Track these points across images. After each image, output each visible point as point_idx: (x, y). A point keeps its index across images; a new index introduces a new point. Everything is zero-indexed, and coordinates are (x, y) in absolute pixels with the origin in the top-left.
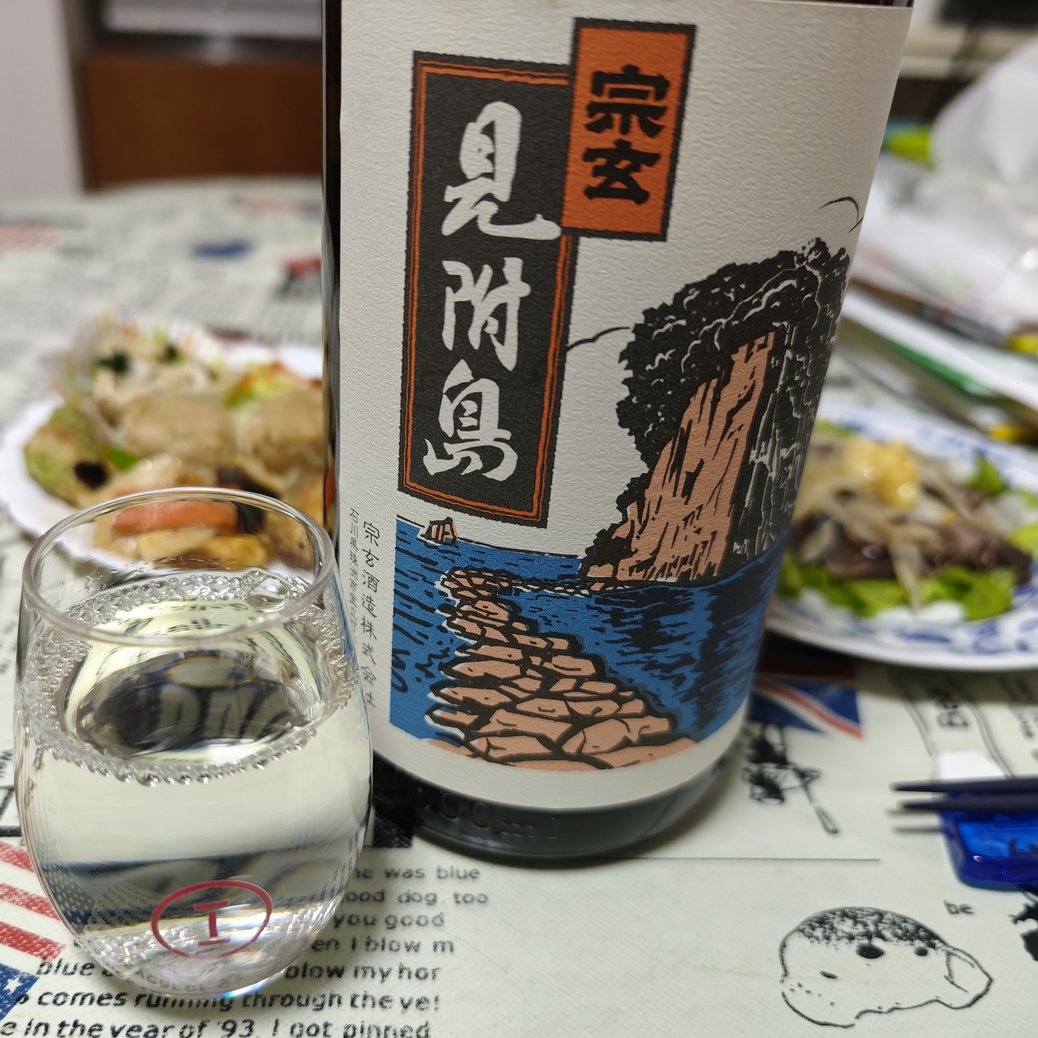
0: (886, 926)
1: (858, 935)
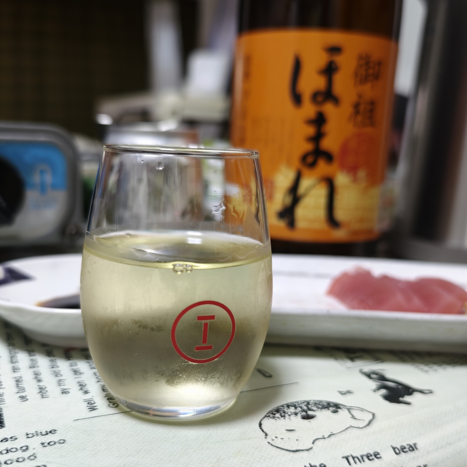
0: (312, 405)
1: (299, 412)
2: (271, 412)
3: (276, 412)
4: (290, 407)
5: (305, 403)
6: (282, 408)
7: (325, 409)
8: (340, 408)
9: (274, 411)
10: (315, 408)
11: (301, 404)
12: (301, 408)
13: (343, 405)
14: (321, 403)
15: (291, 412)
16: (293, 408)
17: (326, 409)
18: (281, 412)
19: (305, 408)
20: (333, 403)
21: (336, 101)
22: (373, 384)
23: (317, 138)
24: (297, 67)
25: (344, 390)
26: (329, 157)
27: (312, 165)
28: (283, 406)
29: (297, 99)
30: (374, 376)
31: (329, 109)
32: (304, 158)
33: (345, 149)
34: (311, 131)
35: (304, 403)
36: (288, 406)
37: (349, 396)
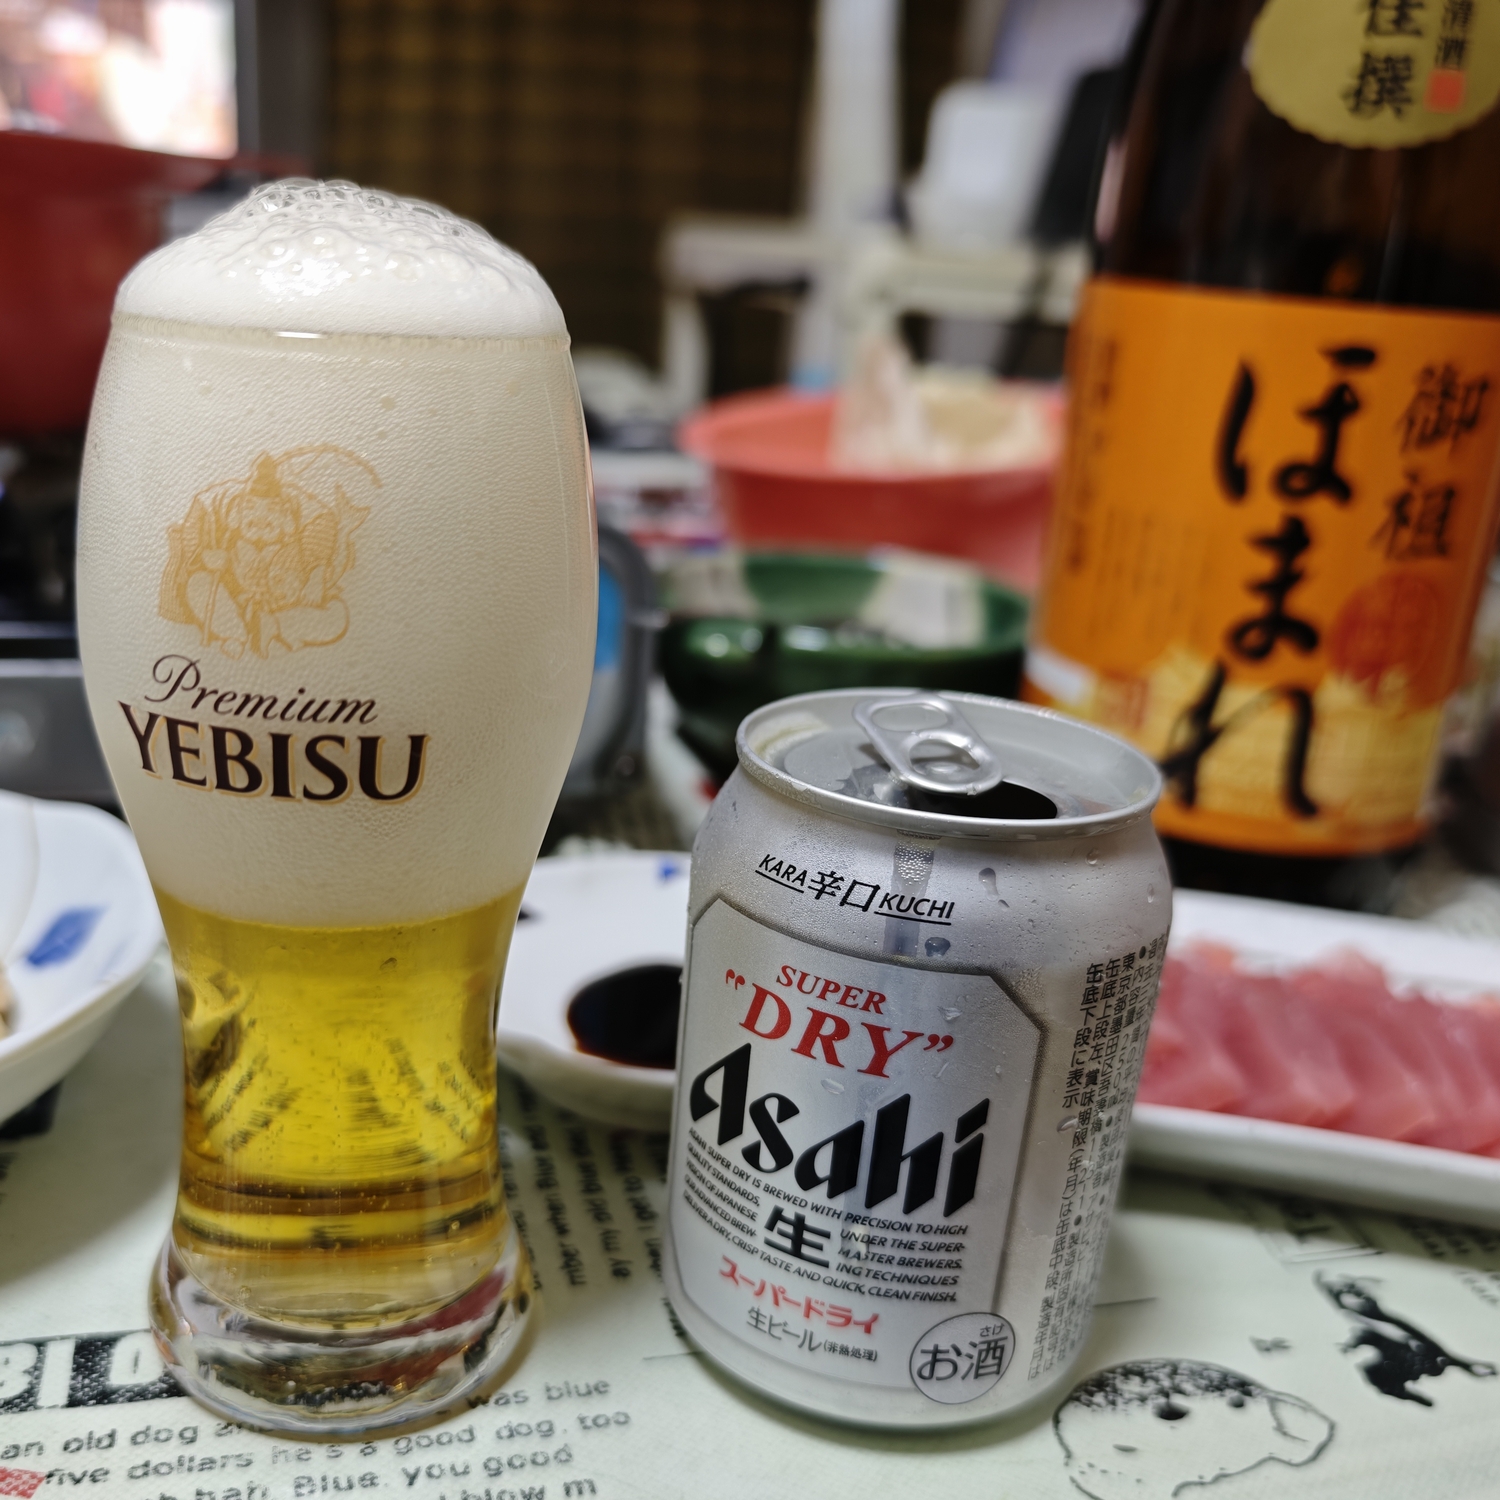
0: (1185, 1378)
1: (1151, 1394)
2: (1083, 1387)
3: (1094, 1389)
4: (1131, 1377)
5: (1167, 1370)
6: (1111, 1375)
7: (1213, 1391)
8: (1248, 1394)
9: (1090, 1383)
10: (1188, 1387)
11: (1156, 1368)
12: (1156, 1380)
13: (1259, 1386)
14: (1205, 1373)
15: (1131, 1392)
16: (1137, 1380)
17: (1217, 1394)
18: (1108, 1389)
19: (1166, 1383)
20: (1235, 1376)
21: (1342, 491)
22: (1347, 1327)
23: (1278, 587)
24: (1244, 395)
25: (1268, 1336)
26: (1306, 637)
27: (1259, 654)
28: (1112, 1371)
29: (1235, 479)
30: (1350, 1300)
31: (1320, 511)
32: (1237, 636)
33: (1353, 619)
34: (1264, 565)
35: (1164, 1366)
36: (1127, 1372)
37: (1278, 1359)
